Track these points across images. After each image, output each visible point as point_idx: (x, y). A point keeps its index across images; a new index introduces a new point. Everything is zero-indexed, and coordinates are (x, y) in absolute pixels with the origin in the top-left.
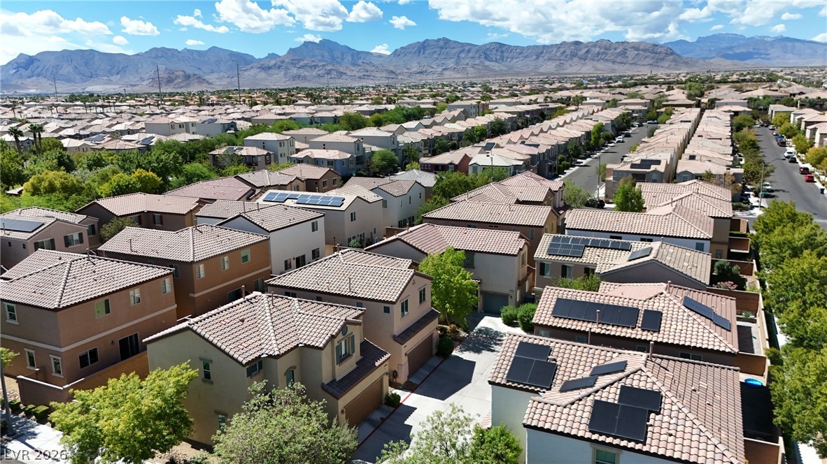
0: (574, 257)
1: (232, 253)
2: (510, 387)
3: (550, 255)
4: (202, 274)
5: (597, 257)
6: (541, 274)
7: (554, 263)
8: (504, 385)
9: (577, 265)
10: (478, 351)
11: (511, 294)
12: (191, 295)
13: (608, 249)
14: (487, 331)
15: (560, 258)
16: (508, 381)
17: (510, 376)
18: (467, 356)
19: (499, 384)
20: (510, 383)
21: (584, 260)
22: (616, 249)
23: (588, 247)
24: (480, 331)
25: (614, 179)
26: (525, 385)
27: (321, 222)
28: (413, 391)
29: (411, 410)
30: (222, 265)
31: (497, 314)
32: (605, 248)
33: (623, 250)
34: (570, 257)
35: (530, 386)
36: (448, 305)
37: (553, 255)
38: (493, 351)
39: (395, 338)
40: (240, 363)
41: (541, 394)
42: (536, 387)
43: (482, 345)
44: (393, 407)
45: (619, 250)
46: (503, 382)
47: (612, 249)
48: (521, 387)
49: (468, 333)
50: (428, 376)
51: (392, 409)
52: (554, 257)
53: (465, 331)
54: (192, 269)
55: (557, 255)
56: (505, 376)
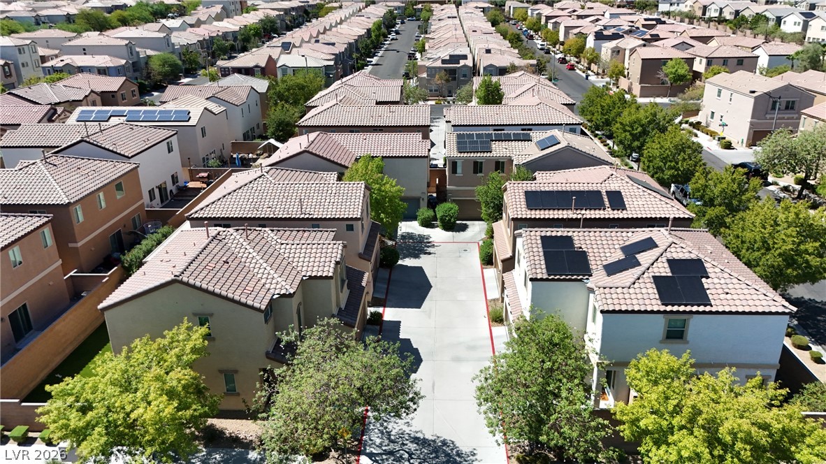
0: (484, 152)
1: (107, 187)
2: (553, 280)
3: (461, 152)
4: (81, 219)
5: (505, 150)
6: (453, 173)
7: (466, 160)
8: (547, 280)
9: (488, 160)
10: (417, 256)
11: (423, 197)
13: (512, 141)
14: (409, 236)
15: (472, 155)
16: (549, 275)
17: (550, 270)
18: (409, 262)
19: (542, 280)
20: (552, 277)
21: (494, 154)
22: (519, 141)
23: (493, 141)
24: (403, 237)
25: (428, 75)
26: (567, 275)
27: (174, 140)
28: (385, 307)
29: (397, 325)
30: (98, 203)
31: (414, 218)
32: (509, 141)
33: (525, 141)
34: (481, 152)
35: (572, 275)
36: (382, 215)
37: (464, 152)
38: (430, 254)
39: (361, 256)
40: (259, 310)
41: (585, 281)
42: (578, 276)
43: (418, 250)
44: (377, 325)
45: (522, 141)
46: (545, 276)
47: (515, 141)
48: (558, 279)
49: (393, 240)
50: (388, 289)
51: (378, 327)
52: (466, 155)
53: (390, 239)
54: (69, 212)
55: (468, 152)
56: (544, 271)
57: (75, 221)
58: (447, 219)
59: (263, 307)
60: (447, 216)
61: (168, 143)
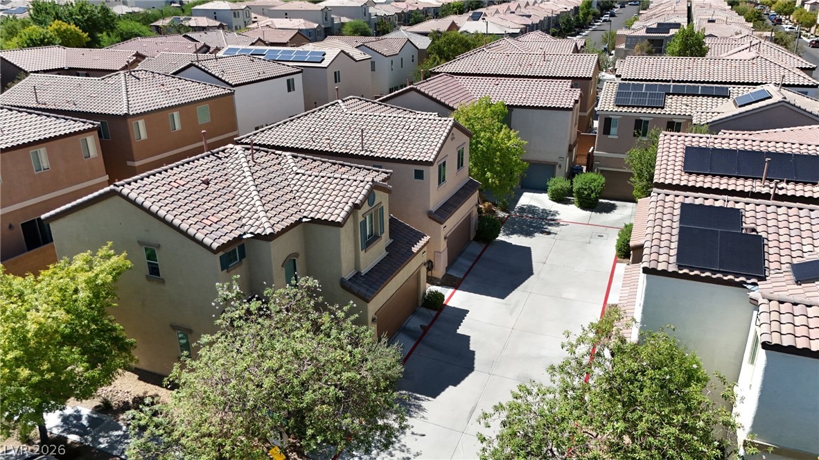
0: (652, 108)
1: (185, 107)
2: (686, 276)
3: (619, 106)
4: (143, 135)
5: (685, 107)
6: (604, 134)
7: (625, 117)
8: (674, 275)
9: (657, 120)
10: (529, 234)
11: (559, 162)
12: (129, 163)
13: (698, 96)
14: (531, 209)
15: (635, 110)
16: (680, 267)
17: (682, 259)
18: (516, 240)
19: (664, 273)
20: (686, 271)
21: (667, 110)
22: (708, 96)
23: (669, 94)
24: (522, 209)
25: (626, 47)
26: (714, 272)
27: (298, 79)
28: (456, 288)
29: (461, 314)
30: (171, 123)
31: (542, 189)
32: (693, 95)
33: (719, 97)
34: (648, 107)
35: (726, 274)
37: (624, 106)
38: (549, 233)
39: (432, 215)
40: (209, 248)
41: (749, 287)
42: (737, 275)
43: (534, 227)
44: (434, 310)
45: (713, 96)
46: (672, 268)
47: (703, 96)
48: (696, 275)
49: (507, 212)
50: (471, 267)
51: (434, 313)
52: (625, 109)
53: (504, 210)
54: (127, 126)
55: (629, 107)
56: (673, 259)
57: (134, 136)
58: (586, 192)
59: (215, 245)
60: (586, 190)
61: (288, 81)
